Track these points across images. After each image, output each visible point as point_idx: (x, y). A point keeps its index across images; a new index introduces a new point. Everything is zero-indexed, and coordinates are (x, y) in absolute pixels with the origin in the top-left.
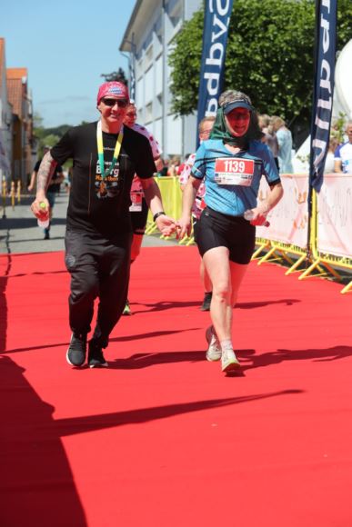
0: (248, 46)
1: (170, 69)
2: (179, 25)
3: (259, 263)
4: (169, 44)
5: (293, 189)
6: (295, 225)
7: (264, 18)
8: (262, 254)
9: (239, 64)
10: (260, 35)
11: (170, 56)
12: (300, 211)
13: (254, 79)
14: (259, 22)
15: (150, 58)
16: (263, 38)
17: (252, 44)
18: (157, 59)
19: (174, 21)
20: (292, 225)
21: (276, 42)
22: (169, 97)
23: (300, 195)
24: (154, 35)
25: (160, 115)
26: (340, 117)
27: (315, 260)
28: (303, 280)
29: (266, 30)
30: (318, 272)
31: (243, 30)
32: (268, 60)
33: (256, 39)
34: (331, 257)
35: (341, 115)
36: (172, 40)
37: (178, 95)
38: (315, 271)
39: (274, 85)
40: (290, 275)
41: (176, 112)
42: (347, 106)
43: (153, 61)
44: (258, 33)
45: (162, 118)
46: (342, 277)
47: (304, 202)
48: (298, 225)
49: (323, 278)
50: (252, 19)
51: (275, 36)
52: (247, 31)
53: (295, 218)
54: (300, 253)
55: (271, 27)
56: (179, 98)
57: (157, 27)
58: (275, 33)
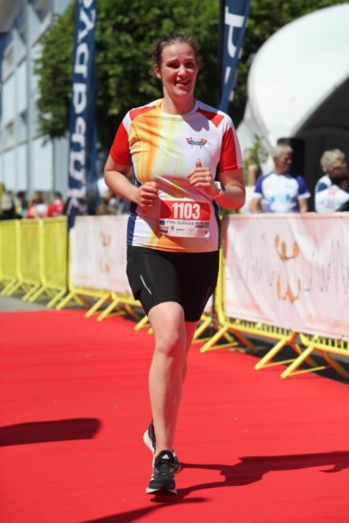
0: (137, 47)
1: (36, 79)
2: (47, 21)
4: (35, 45)
7: (157, 11)
9: (125, 72)
10: (152, 33)
11: (37, 61)
14: (150, 17)
15: (10, 63)
16: (156, 37)
17: (142, 45)
18: (19, 64)
19: (41, 15)
22: (34, 114)
24: (15, 35)
25: (23, 138)
26: (255, 141)
27: (223, 326)
28: (207, 352)
29: (159, 26)
30: (227, 342)
31: (131, 27)
33: (147, 39)
34: (244, 322)
35: (257, 137)
36: (39, 41)
37: (47, 112)
38: (222, 341)
41: (44, 134)
42: (264, 126)
43: (13, 67)
44: (150, 30)
45: (27, 142)
46: (258, 348)
49: (233, 350)
50: (142, 12)
52: (136, 28)
55: (167, 23)
56: (48, 116)
57: (19, 22)
58: (171, 29)
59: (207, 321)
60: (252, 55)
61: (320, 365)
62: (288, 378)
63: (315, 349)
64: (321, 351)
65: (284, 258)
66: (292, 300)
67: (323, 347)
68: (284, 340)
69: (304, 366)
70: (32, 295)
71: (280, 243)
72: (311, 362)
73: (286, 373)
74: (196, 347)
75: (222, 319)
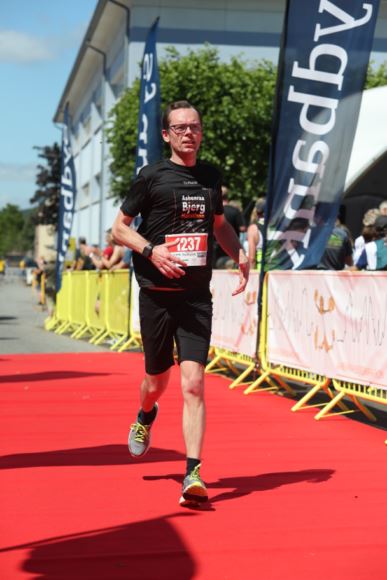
1: (109, 146)
2: (122, 95)
4: (111, 115)
6: (243, 329)
7: (217, 89)
10: (213, 109)
14: (213, 94)
15: (88, 132)
16: (213, 113)
18: (96, 133)
19: (115, 89)
20: (239, 330)
21: (232, 118)
22: (107, 176)
23: (249, 296)
24: (93, 107)
25: (97, 198)
27: (265, 371)
28: (250, 394)
29: (220, 102)
30: (268, 386)
31: (194, 101)
32: (222, 137)
33: (209, 113)
36: (115, 111)
37: (118, 175)
38: (264, 384)
39: (227, 168)
40: (235, 388)
41: (115, 195)
43: (91, 134)
44: (211, 105)
45: (100, 202)
46: (294, 392)
47: (253, 303)
48: (246, 330)
49: (272, 392)
50: (204, 90)
51: (231, 111)
53: (243, 322)
54: (247, 362)
55: (226, 99)
56: (119, 179)
57: (96, 97)
58: (231, 107)
59: (251, 366)
61: (350, 409)
62: (321, 420)
63: (346, 394)
64: (351, 396)
65: (322, 311)
66: (327, 349)
67: (353, 392)
68: (319, 385)
69: (335, 409)
70: (97, 339)
71: (319, 297)
72: (342, 406)
73: (320, 415)
74: (240, 389)
75: (264, 365)
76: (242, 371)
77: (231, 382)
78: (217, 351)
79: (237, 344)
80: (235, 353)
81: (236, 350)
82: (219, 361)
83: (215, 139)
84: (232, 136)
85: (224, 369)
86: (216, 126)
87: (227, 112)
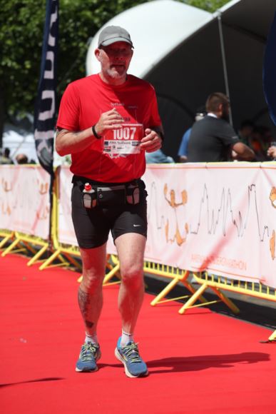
3: (3, 254)
5: (36, 181)
6: (38, 216)
8: (7, 245)
10: (11, 19)
12: (42, 202)
13: (6, 65)
20: (35, 216)
21: (29, 26)
23: (42, 186)
27: (56, 250)
28: (44, 270)
29: (18, 13)
30: (60, 262)
32: (21, 45)
33: (8, 23)
38: (56, 261)
39: (26, 72)
40: (32, 265)
44: (10, 16)
47: (46, 192)
48: (41, 216)
49: (65, 268)
51: (28, 20)
53: (37, 208)
54: (42, 243)
55: (24, 12)
58: (27, 16)
59: (46, 246)
60: (90, 39)
74: (36, 266)
75: (56, 245)
76: (38, 250)
77: (28, 261)
78: (17, 235)
79: (34, 228)
80: (32, 236)
81: (32, 233)
82: (19, 243)
83: (14, 46)
84: (30, 43)
85: (24, 250)
86: (15, 35)
87: (24, 22)
